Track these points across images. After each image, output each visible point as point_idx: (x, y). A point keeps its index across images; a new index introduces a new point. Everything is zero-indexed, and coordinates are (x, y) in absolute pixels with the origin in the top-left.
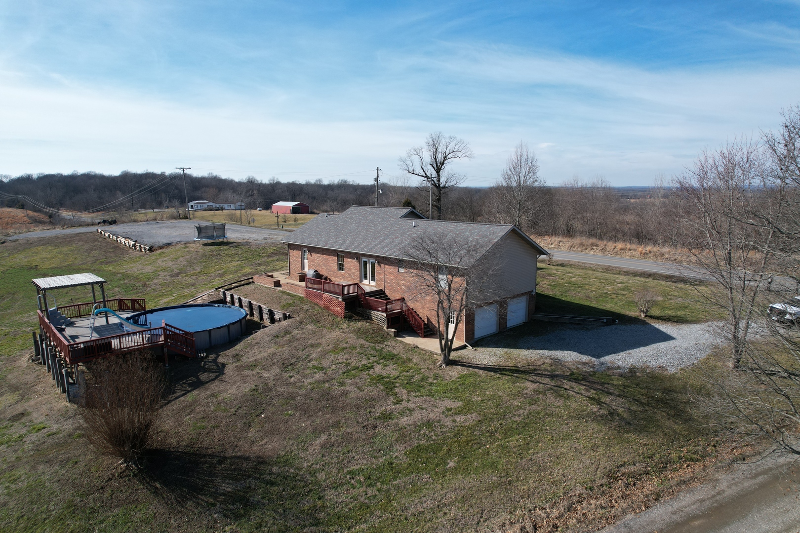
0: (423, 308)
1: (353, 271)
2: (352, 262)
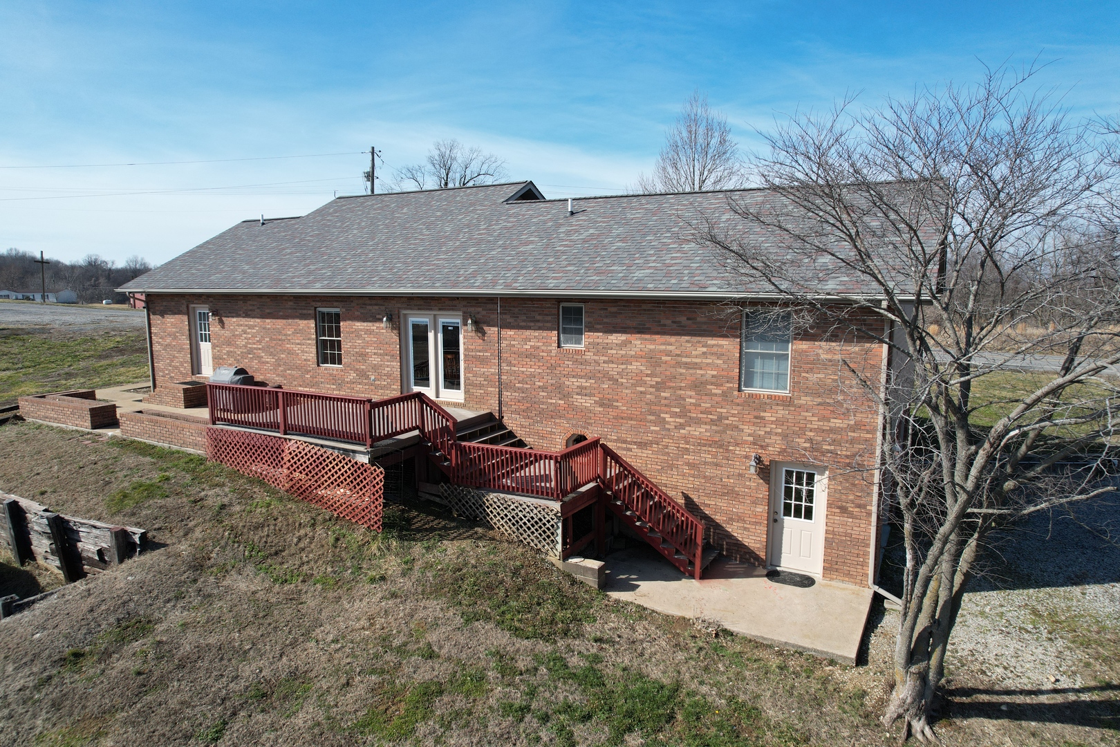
0: (671, 467)
1: (375, 360)
2: (369, 332)
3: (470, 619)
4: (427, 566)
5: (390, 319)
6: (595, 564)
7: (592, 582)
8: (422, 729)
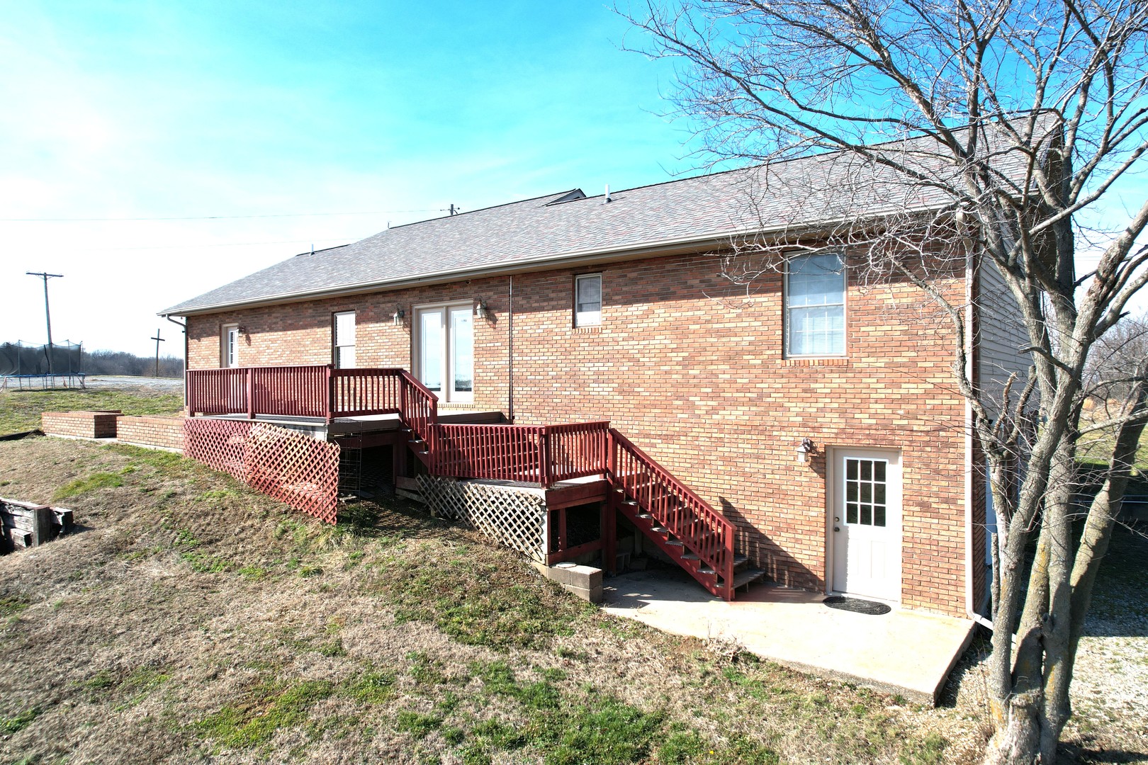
1: (387, 363)
2: (381, 333)
3: (402, 618)
4: (379, 562)
5: (402, 316)
6: (588, 570)
7: (582, 592)
8: (282, 734)
